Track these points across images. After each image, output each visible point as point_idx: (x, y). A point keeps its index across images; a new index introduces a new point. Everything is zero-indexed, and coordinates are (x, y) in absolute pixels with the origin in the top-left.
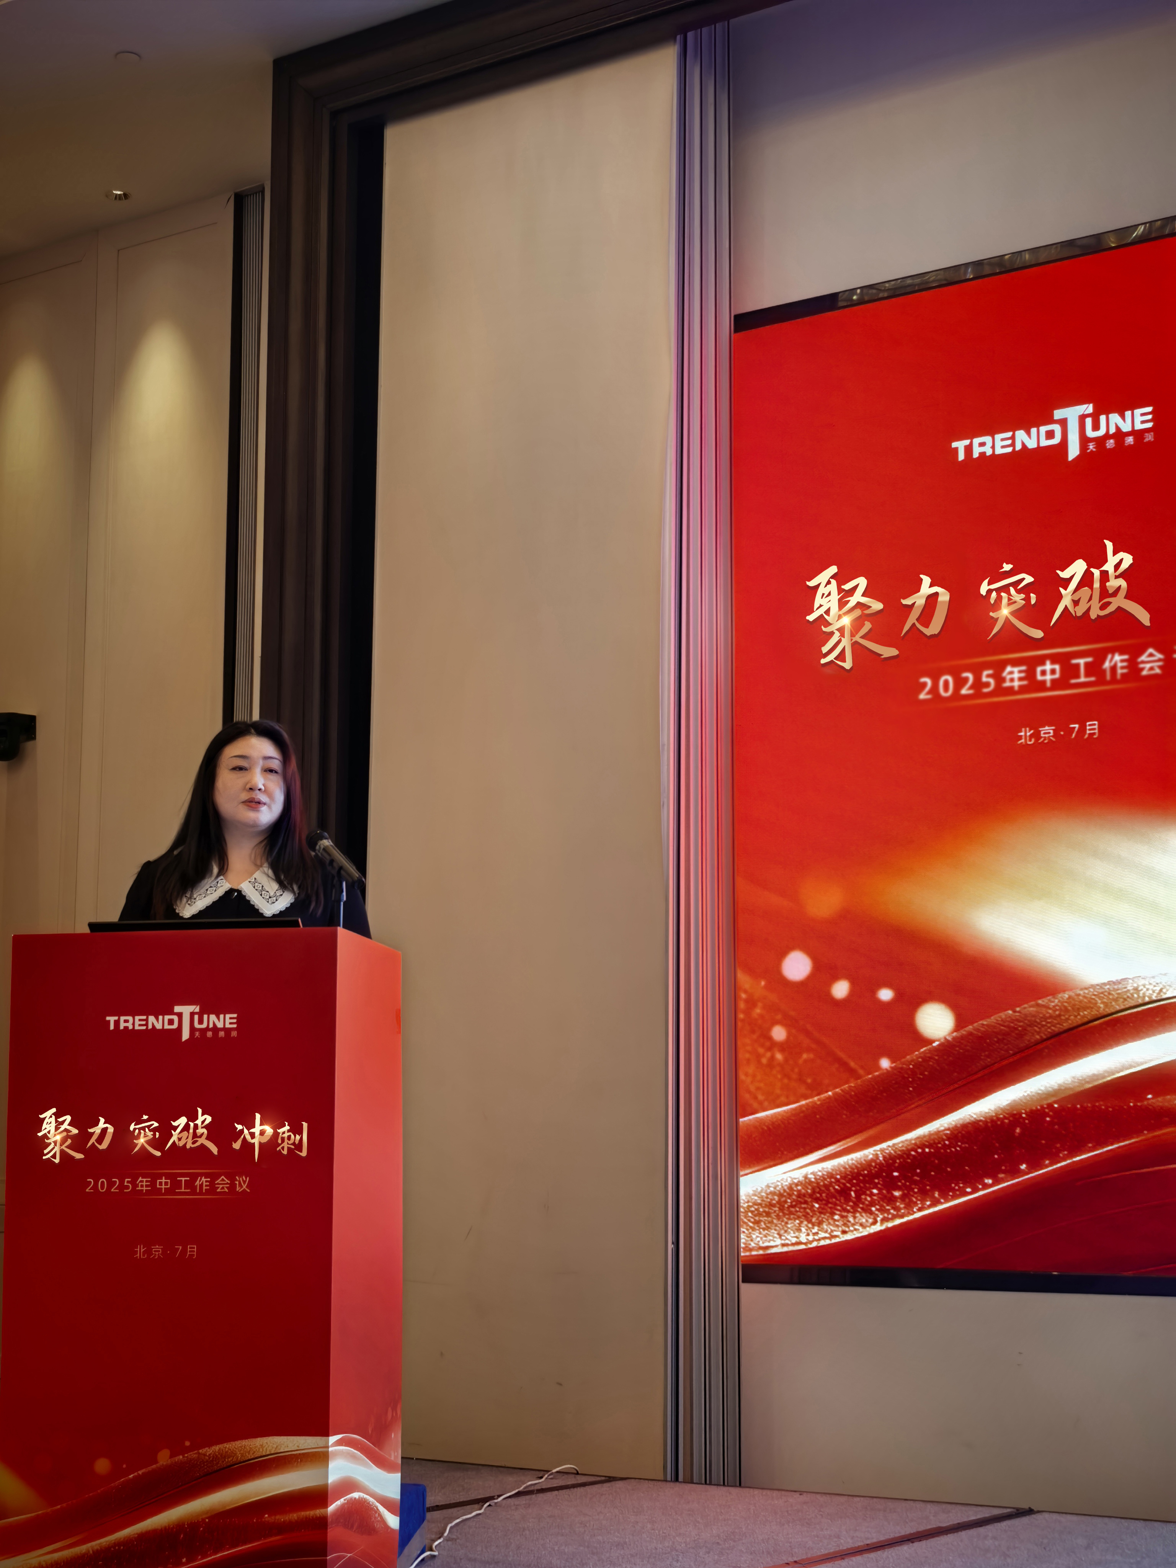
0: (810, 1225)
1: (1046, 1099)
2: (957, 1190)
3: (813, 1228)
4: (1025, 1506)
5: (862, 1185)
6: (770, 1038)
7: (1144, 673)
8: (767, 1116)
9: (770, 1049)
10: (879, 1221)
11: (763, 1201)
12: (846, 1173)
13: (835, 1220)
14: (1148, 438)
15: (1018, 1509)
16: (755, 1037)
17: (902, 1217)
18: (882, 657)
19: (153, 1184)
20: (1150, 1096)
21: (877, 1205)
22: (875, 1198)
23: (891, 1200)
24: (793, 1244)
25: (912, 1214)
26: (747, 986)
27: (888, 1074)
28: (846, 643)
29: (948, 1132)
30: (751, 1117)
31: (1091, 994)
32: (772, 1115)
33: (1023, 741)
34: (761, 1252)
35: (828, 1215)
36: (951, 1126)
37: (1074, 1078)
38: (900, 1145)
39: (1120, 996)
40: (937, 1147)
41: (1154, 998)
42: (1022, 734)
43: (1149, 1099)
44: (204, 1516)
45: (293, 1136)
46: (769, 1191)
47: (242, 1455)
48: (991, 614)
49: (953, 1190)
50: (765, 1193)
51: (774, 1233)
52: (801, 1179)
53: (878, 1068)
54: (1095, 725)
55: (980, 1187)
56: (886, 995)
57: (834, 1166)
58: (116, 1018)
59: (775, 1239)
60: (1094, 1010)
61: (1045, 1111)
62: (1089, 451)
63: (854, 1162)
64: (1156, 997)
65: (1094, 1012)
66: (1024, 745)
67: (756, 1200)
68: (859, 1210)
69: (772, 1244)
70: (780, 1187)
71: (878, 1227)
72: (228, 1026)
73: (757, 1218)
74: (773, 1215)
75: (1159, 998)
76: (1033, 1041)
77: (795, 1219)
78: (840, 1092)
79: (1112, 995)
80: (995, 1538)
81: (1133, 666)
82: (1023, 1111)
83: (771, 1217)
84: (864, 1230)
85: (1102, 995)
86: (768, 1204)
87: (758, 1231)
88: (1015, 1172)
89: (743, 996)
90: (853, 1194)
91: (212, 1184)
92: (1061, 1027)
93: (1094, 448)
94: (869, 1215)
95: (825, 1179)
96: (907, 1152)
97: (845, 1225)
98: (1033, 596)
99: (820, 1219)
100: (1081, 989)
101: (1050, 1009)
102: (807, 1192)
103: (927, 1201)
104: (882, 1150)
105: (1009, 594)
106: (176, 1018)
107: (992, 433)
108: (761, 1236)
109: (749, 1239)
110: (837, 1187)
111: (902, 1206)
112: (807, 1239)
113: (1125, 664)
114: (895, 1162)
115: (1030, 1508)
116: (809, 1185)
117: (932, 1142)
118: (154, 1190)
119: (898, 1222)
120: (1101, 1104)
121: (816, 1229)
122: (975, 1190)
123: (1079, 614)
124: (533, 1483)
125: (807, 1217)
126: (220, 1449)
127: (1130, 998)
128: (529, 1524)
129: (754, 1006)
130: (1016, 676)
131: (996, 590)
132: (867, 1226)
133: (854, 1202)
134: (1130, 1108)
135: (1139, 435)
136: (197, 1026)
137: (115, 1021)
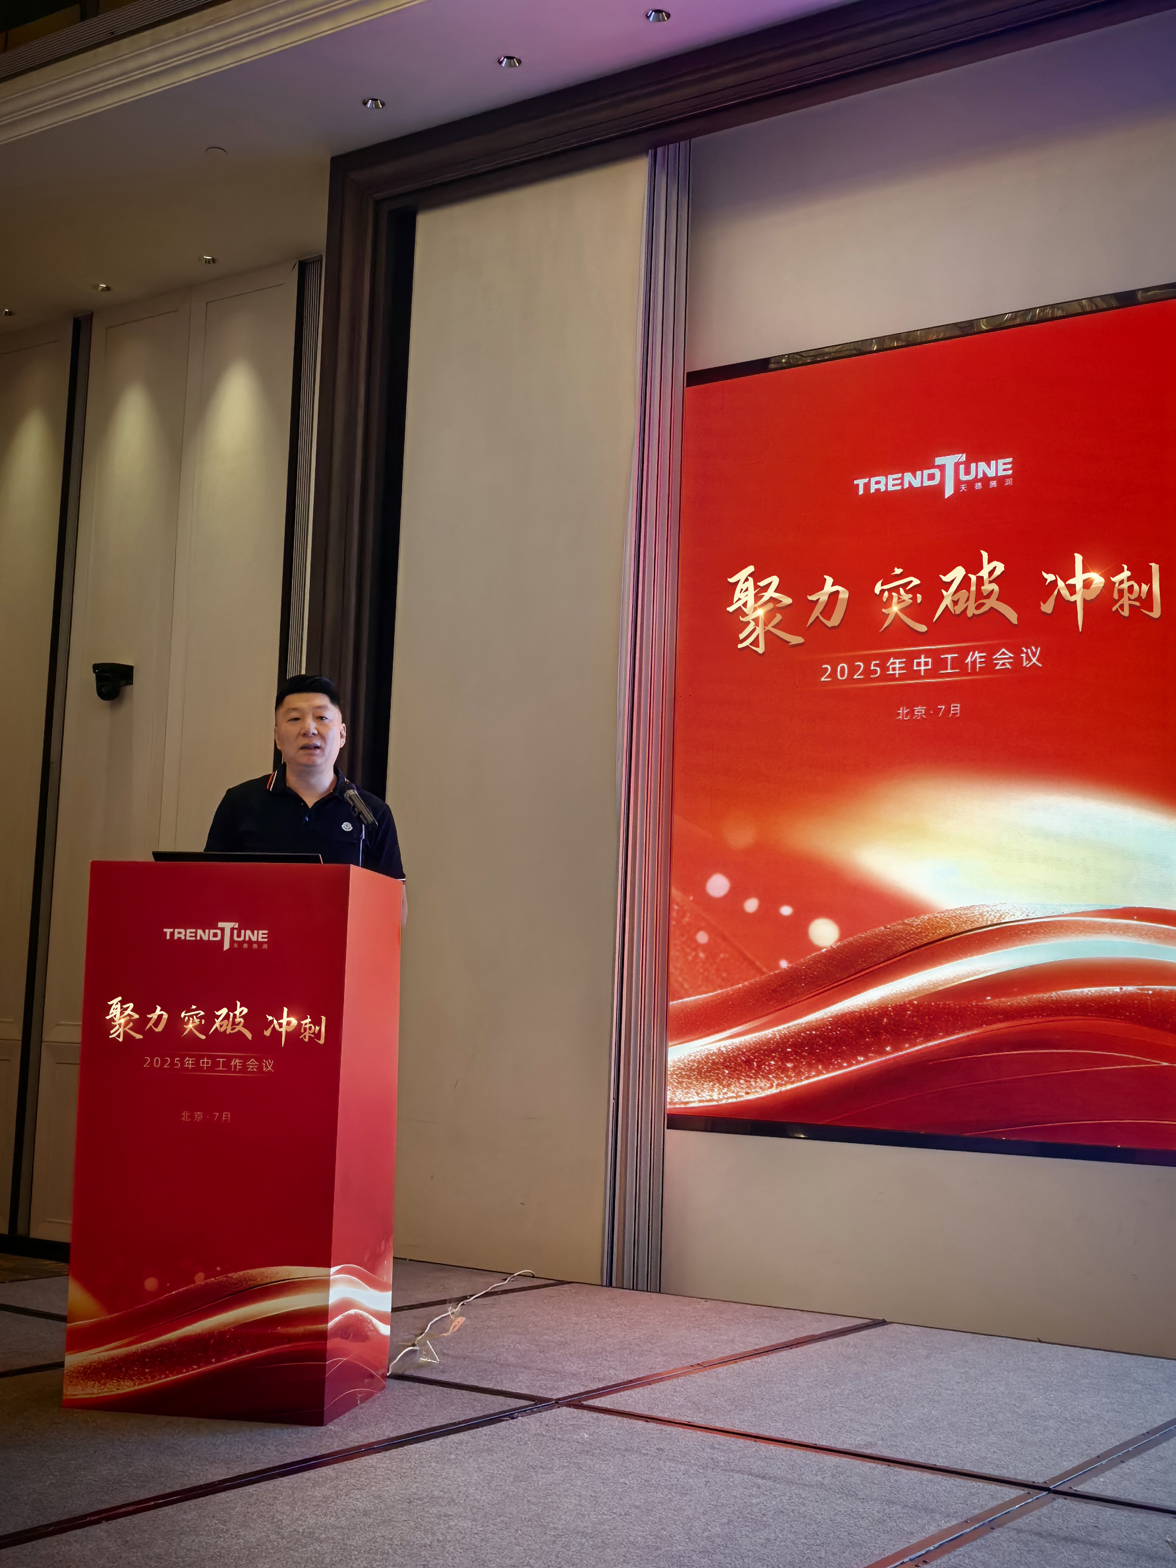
0: (721, 1087)
1: (908, 996)
2: (836, 1064)
3: (723, 1089)
4: (880, 1317)
5: (762, 1057)
6: (695, 941)
7: (998, 667)
8: (691, 1001)
9: (695, 949)
10: (775, 1086)
11: (685, 1066)
12: (750, 1047)
13: (741, 1084)
14: (1008, 482)
15: (874, 1320)
16: (684, 939)
17: (792, 1083)
18: (790, 644)
19: (197, 1063)
20: (989, 998)
21: (774, 1073)
22: (772, 1068)
23: (785, 1070)
24: (708, 1101)
25: (800, 1082)
26: (678, 900)
27: (787, 972)
28: (759, 631)
29: (831, 1019)
30: (679, 1001)
31: (946, 916)
32: (695, 1000)
33: (901, 717)
34: (683, 1106)
35: (735, 1079)
36: (833, 1015)
37: (930, 981)
38: (793, 1028)
39: (968, 919)
40: (822, 1030)
41: (995, 922)
42: (901, 712)
43: (988, 1000)
44: (230, 1326)
45: (313, 1027)
46: (690, 1059)
47: (262, 1280)
48: (883, 610)
49: (833, 1064)
50: (687, 1060)
51: (693, 1092)
52: (716, 1051)
53: (778, 967)
54: (957, 706)
55: (854, 1062)
56: (786, 911)
57: (741, 1042)
58: (172, 930)
59: (694, 1097)
61: (906, 1006)
62: (961, 491)
63: (757, 1039)
64: (997, 921)
65: (948, 931)
66: (901, 721)
67: (680, 1065)
68: (760, 1076)
69: (691, 1100)
70: (699, 1056)
71: (774, 1091)
72: (260, 940)
73: (680, 1080)
74: (693, 1078)
75: (999, 922)
76: (899, 951)
77: (710, 1082)
78: (748, 984)
79: (962, 918)
80: (855, 1346)
81: (989, 662)
82: (890, 1006)
83: (691, 1079)
84: (763, 1092)
85: (955, 918)
86: (689, 1069)
87: (680, 1090)
88: (882, 1052)
89: (676, 907)
90: (755, 1064)
91: (244, 1066)
92: (922, 941)
94: (766, 1081)
95: (734, 1052)
96: (798, 1033)
97: (748, 1087)
98: (919, 597)
99: (729, 1082)
100: (939, 913)
101: (913, 927)
102: (720, 1061)
103: (813, 1072)
104: (779, 1031)
105: (899, 593)
106: (219, 932)
107: (885, 474)
108: (683, 1093)
109: (673, 1095)
110: (743, 1058)
111: (793, 1075)
112: (719, 1098)
113: (983, 660)
114: (788, 1041)
115: (884, 1320)
116: (722, 1055)
117: (818, 1026)
118: (197, 1068)
119: (789, 1087)
120: (951, 1003)
121: (725, 1090)
122: (851, 1065)
123: (958, 612)
124: (498, 1284)
125: (719, 1080)
126: (244, 1274)
127: (976, 921)
128: (492, 1322)
129: (684, 916)
130: (897, 666)
131: (888, 590)
132: (765, 1089)
133: (756, 1071)
134: (973, 1006)
135: (1001, 480)
136: (236, 938)
137: (170, 932)
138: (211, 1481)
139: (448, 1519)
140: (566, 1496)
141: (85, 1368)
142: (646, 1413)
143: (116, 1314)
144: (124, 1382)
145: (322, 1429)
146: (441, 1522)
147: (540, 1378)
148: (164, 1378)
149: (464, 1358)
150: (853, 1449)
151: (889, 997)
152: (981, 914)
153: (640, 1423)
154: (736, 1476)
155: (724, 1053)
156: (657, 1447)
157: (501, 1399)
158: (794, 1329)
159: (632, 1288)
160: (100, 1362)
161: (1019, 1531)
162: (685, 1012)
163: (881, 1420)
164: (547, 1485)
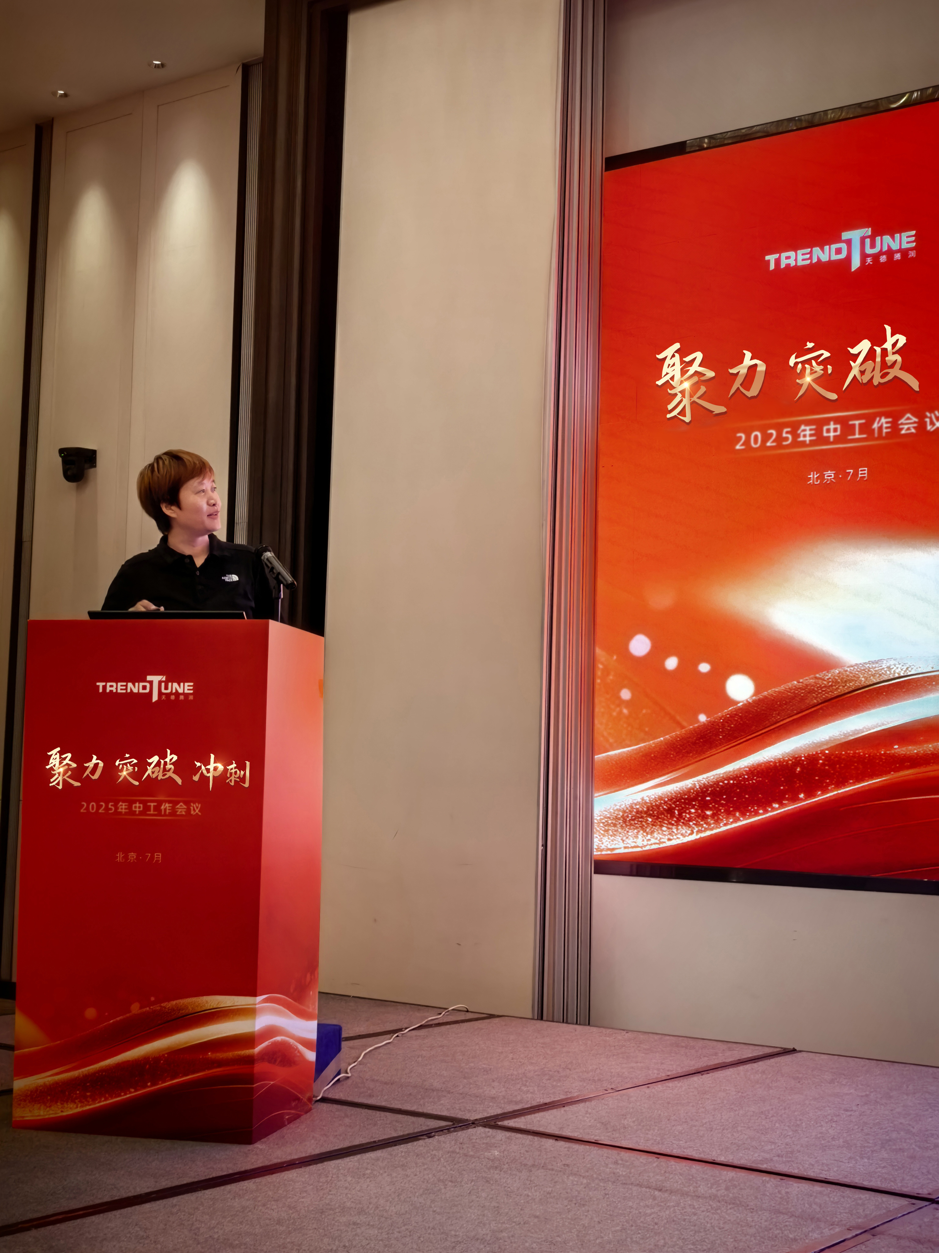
0: (645, 834)
1: (820, 746)
2: (752, 812)
3: (647, 836)
4: (790, 1047)
5: (683, 806)
6: (619, 698)
7: (903, 432)
8: (616, 754)
9: (619, 705)
10: (695, 833)
11: (611, 815)
12: (671, 796)
13: (663, 831)
14: (912, 255)
15: (785, 1049)
16: (608, 696)
17: (712, 829)
18: (714, 413)
19: (130, 807)
20: (896, 747)
21: (694, 820)
22: (693, 815)
23: (704, 817)
24: (632, 847)
25: (719, 828)
26: (602, 659)
27: (705, 725)
28: (686, 402)
29: (747, 769)
30: (604, 755)
31: (855, 670)
32: (619, 754)
33: (811, 481)
34: (609, 852)
35: (658, 827)
36: (750, 765)
37: (841, 732)
38: (712, 778)
39: (877, 672)
40: (739, 779)
41: (902, 674)
42: (811, 476)
43: (896, 749)
44: (164, 1053)
45: (238, 772)
46: (615, 808)
47: (193, 1008)
48: (798, 381)
49: (750, 812)
50: (613, 810)
51: (618, 839)
52: (640, 800)
53: (697, 721)
54: (865, 470)
55: (770, 809)
56: (704, 668)
57: (663, 792)
58: (104, 684)
59: (619, 843)
60: (857, 682)
61: (818, 756)
62: (867, 264)
63: (678, 789)
65: (857, 684)
66: (812, 485)
67: (606, 815)
68: (681, 824)
69: (617, 846)
70: (624, 806)
71: (694, 837)
72: (186, 691)
73: (606, 828)
74: (618, 826)
75: (906, 674)
76: (811, 704)
77: (634, 829)
78: (669, 738)
79: (871, 671)
80: (763, 1072)
81: (895, 427)
82: (803, 755)
83: (617, 827)
84: (684, 838)
85: (864, 672)
86: (615, 817)
87: (607, 837)
88: (795, 799)
89: (600, 666)
90: (676, 812)
91: (173, 809)
92: (833, 694)
93: (871, 261)
94: (687, 828)
95: (657, 801)
96: (716, 783)
97: (670, 834)
98: (830, 368)
99: (652, 829)
100: (848, 667)
101: (825, 681)
102: (643, 810)
103: (730, 819)
104: (698, 781)
105: (811, 365)
106: (148, 685)
107: (795, 249)
108: (610, 840)
109: (600, 842)
110: (665, 807)
111: (712, 822)
112: (643, 844)
113: (889, 425)
114: (707, 790)
115: (794, 1048)
116: (645, 804)
117: (735, 776)
118: (131, 812)
119: (708, 833)
120: (861, 752)
121: (649, 837)
122: (766, 811)
123: (865, 381)
124: (432, 1017)
125: (642, 827)
126: (176, 1003)
127: (884, 674)
128: (423, 1052)
129: (608, 674)
130: (808, 433)
131: (802, 362)
132: (686, 836)
133: (677, 818)
134: (881, 754)
135: (904, 252)
136: (163, 691)
137: (103, 686)
138: (139, 1193)
139: (357, 1228)
140: (470, 1207)
141: (31, 1092)
142: (557, 1132)
143: (59, 1042)
144: (68, 1105)
145: (250, 1147)
146: (349, 1230)
147: (460, 1101)
148: (104, 1101)
149: (392, 1084)
150: (749, 1164)
151: (802, 747)
152: (889, 668)
153: (550, 1142)
154: (635, 1188)
155: (647, 803)
156: (564, 1162)
157: (422, 1120)
158: (707, 1057)
159: (562, 1021)
160: (45, 1085)
161: (899, 1238)
162: (611, 764)
163: (780, 1139)
164: (453, 1197)
